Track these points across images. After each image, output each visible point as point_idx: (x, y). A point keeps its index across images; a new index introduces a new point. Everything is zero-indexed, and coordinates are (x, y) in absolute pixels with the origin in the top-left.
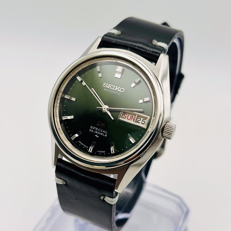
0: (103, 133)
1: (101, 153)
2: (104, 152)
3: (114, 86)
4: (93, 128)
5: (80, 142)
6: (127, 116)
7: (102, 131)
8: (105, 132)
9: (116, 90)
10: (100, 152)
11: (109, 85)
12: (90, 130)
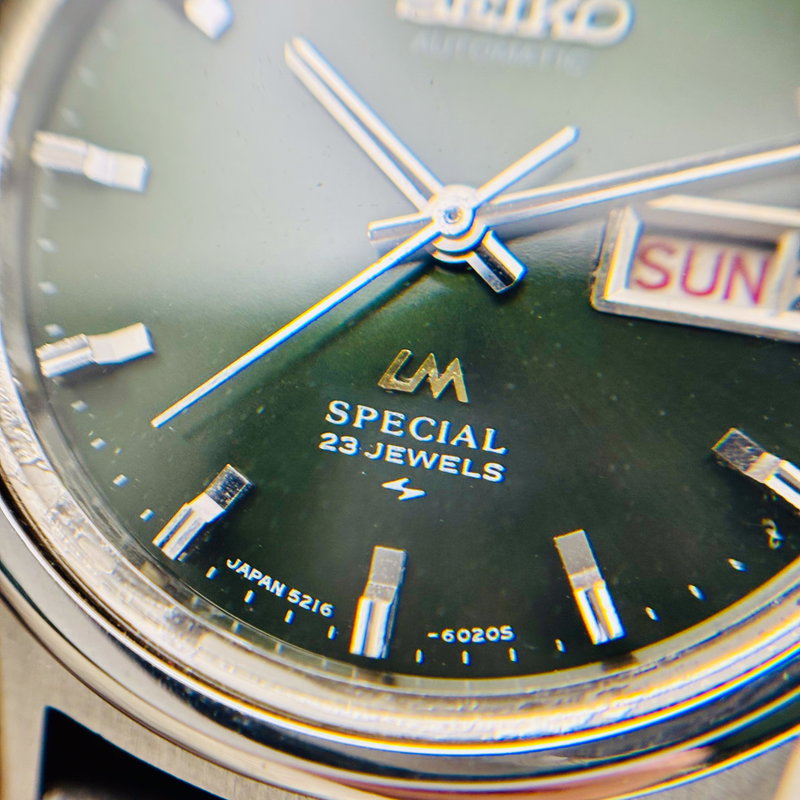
0: (461, 450)
1: (470, 646)
2: (506, 633)
4: (352, 419)
5: (245, 569)
7: (449, 437)
8: (479, 440)
10: (463, 636)
12: (328, 442)
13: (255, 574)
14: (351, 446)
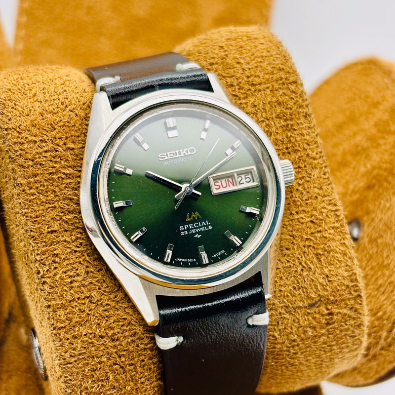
1: (219, 256)
2: (223, 251)
3: (177, 151)
4: (184, 228)
6: (219, 184)
7: (201, 224)
8: (206, 223)
9: (182, 155)
11: (168, 153)
12: (182, 233)
13: (181, 259)
14: (187, 233)
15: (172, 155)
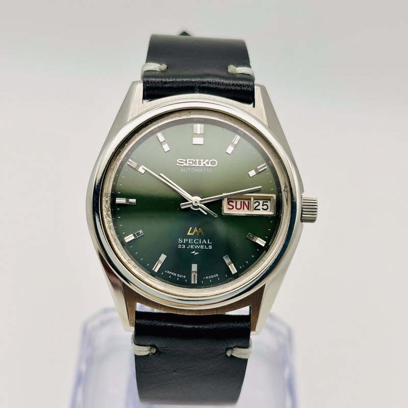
0: (204, 244)
1: (211, 279)
2: (217, 275)
3: (197, 160)
4: (183, 241)
6: (234, 204)
7: (201, 242)
8: (207, 242)
9: (202, 165)
10: (210, 277)
11: (188, 160)
12: (180, 246)
13: (170, 273)
14: (184, 246)
15: (191, 163)
